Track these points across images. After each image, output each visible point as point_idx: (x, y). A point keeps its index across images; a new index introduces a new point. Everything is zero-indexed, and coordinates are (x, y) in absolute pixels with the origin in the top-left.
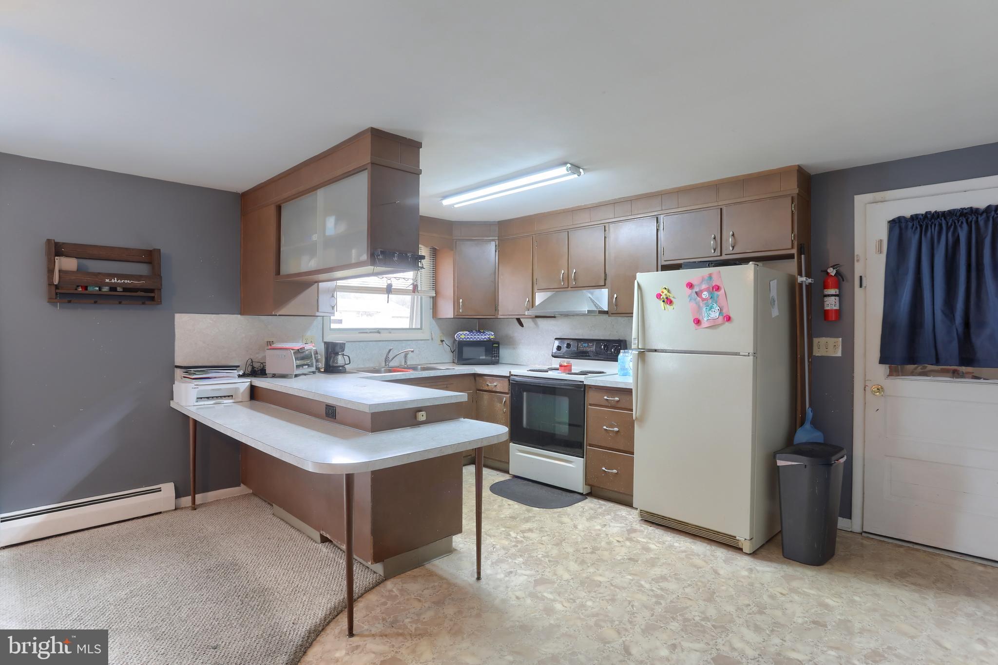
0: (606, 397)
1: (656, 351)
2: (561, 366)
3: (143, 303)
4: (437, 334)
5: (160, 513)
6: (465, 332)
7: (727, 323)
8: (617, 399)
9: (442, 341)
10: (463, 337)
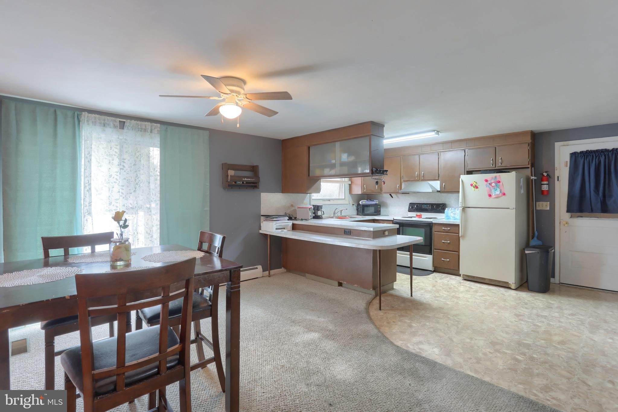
0: (443, 228)
1: (469, 208)
2: (417, 215)
3: (254, 189)
4: (351, 202)
5: (257, 278)
6: (365, 201)
7: (503, 196)
8: (449, 229)
9: (353, 205)
10: (364, 202)
